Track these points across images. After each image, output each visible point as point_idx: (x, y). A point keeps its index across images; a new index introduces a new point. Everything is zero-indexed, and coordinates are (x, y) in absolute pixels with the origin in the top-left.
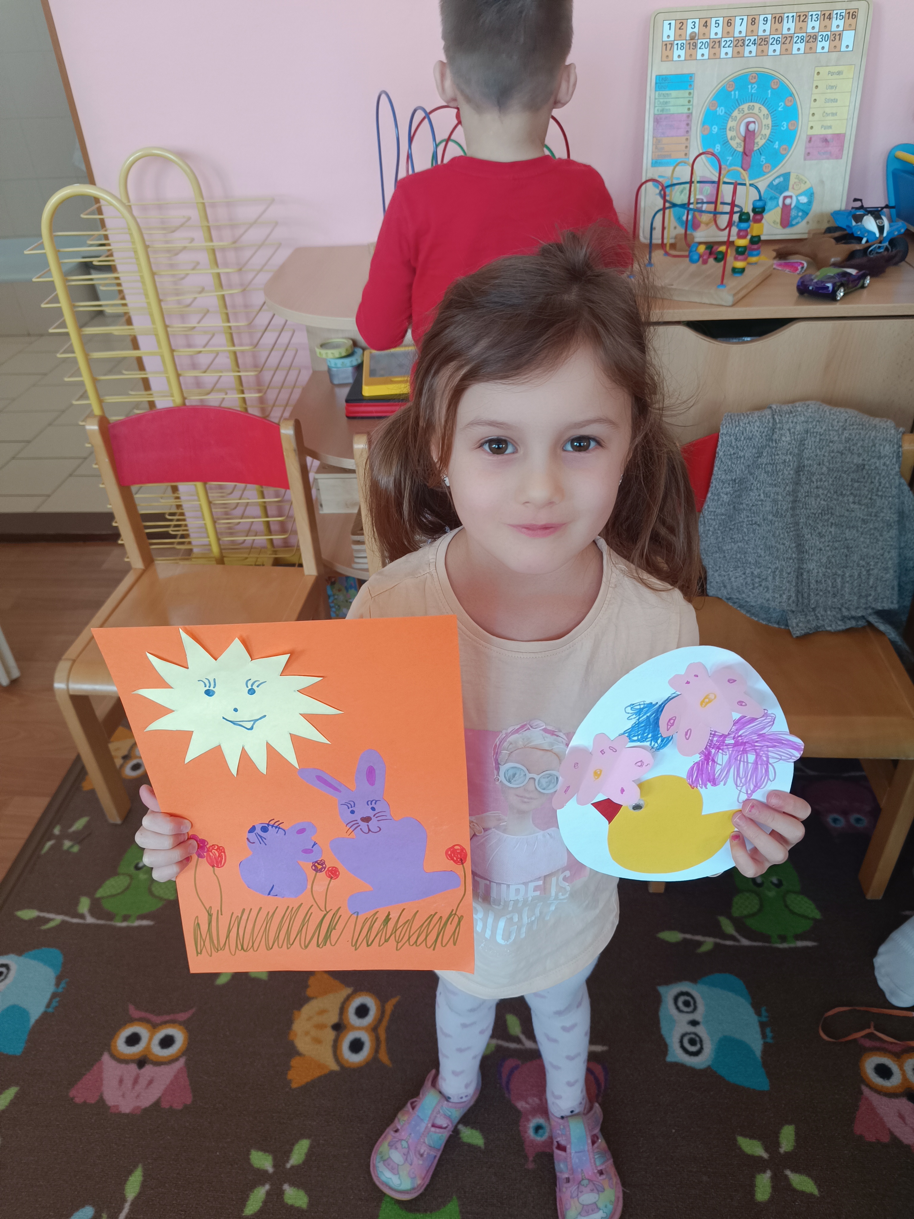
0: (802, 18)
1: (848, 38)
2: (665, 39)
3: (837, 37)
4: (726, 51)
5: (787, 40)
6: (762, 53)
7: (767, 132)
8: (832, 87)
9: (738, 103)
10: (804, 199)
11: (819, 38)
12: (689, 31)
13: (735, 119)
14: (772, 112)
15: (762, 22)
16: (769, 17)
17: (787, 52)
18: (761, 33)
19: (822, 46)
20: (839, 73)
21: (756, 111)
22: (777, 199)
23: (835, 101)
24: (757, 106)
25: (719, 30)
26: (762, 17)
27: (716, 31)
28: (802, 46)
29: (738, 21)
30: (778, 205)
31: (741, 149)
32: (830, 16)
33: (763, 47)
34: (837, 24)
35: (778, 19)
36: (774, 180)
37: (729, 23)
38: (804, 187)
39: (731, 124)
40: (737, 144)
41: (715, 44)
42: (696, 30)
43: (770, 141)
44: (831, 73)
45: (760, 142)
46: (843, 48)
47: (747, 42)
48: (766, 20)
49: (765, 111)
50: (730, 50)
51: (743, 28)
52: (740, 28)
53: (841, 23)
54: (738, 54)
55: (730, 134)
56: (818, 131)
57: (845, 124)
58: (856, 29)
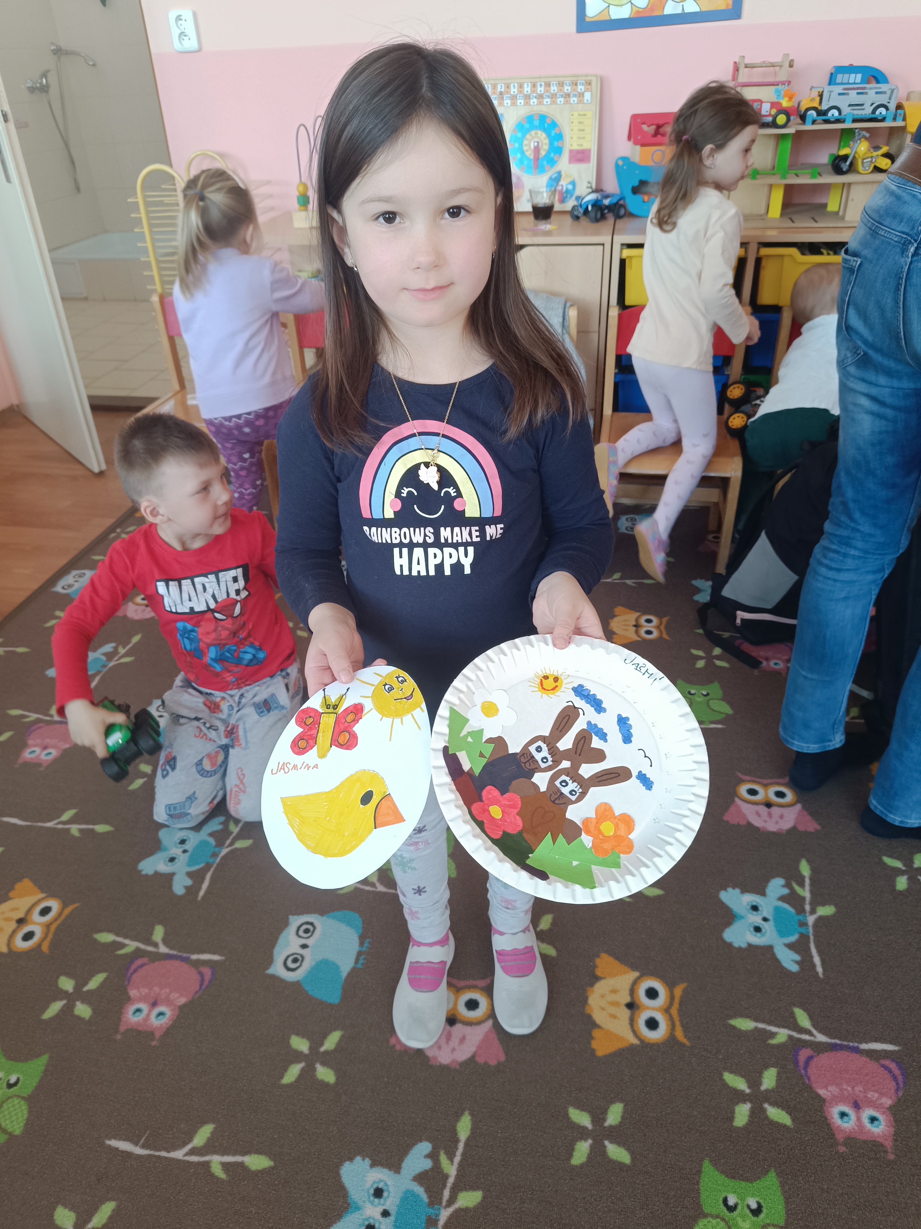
0: (561, 84)
1: (587, 96)
3: (581, 95)
4: (520, 101)
5: (553, 96)
7: (546, 147)
8: (580, 123)
9: (529, 131)
10: (570, 187)
11: (571, 96)
12: (499, 90)
13: (527, 140)
14: (549, 135)
15: (539, 86)
16: (543, 84)
17: (554, 103)
18: (539, 92)
19: (574, 100)
20: (585, 115)
21: (539, 135)
22: (555, 186)
23: (583, 130)
24: (539, 132)
25: (516, 90)
26: (539, 84)
27: (514, 90)
28: (562, 100)
29: (525, 85)
31: (532, 157)
32: (576, 84)
33: (541, 100)
34: (581, 88)
35: (548, 85)
36: (552, 175)
37: (521, 86)
38: (569, 180)
39: (525, 142)
40: (530, 154)
41: (514, 98)
42: (503, 90)
43: (548, 152)
44: (580, 115)
45: (543, 153)
46: (585, 101)
47: (531, 97)
48: (541, 85)
49: (544, 135)
50: (522, 101)
51: (529, 89)
52: (527, 89)
53: (583, 87)
54: (527, 103)
55: (525, 148)
56: (575, 147)
57: (590, 143)
58: (591, 91)
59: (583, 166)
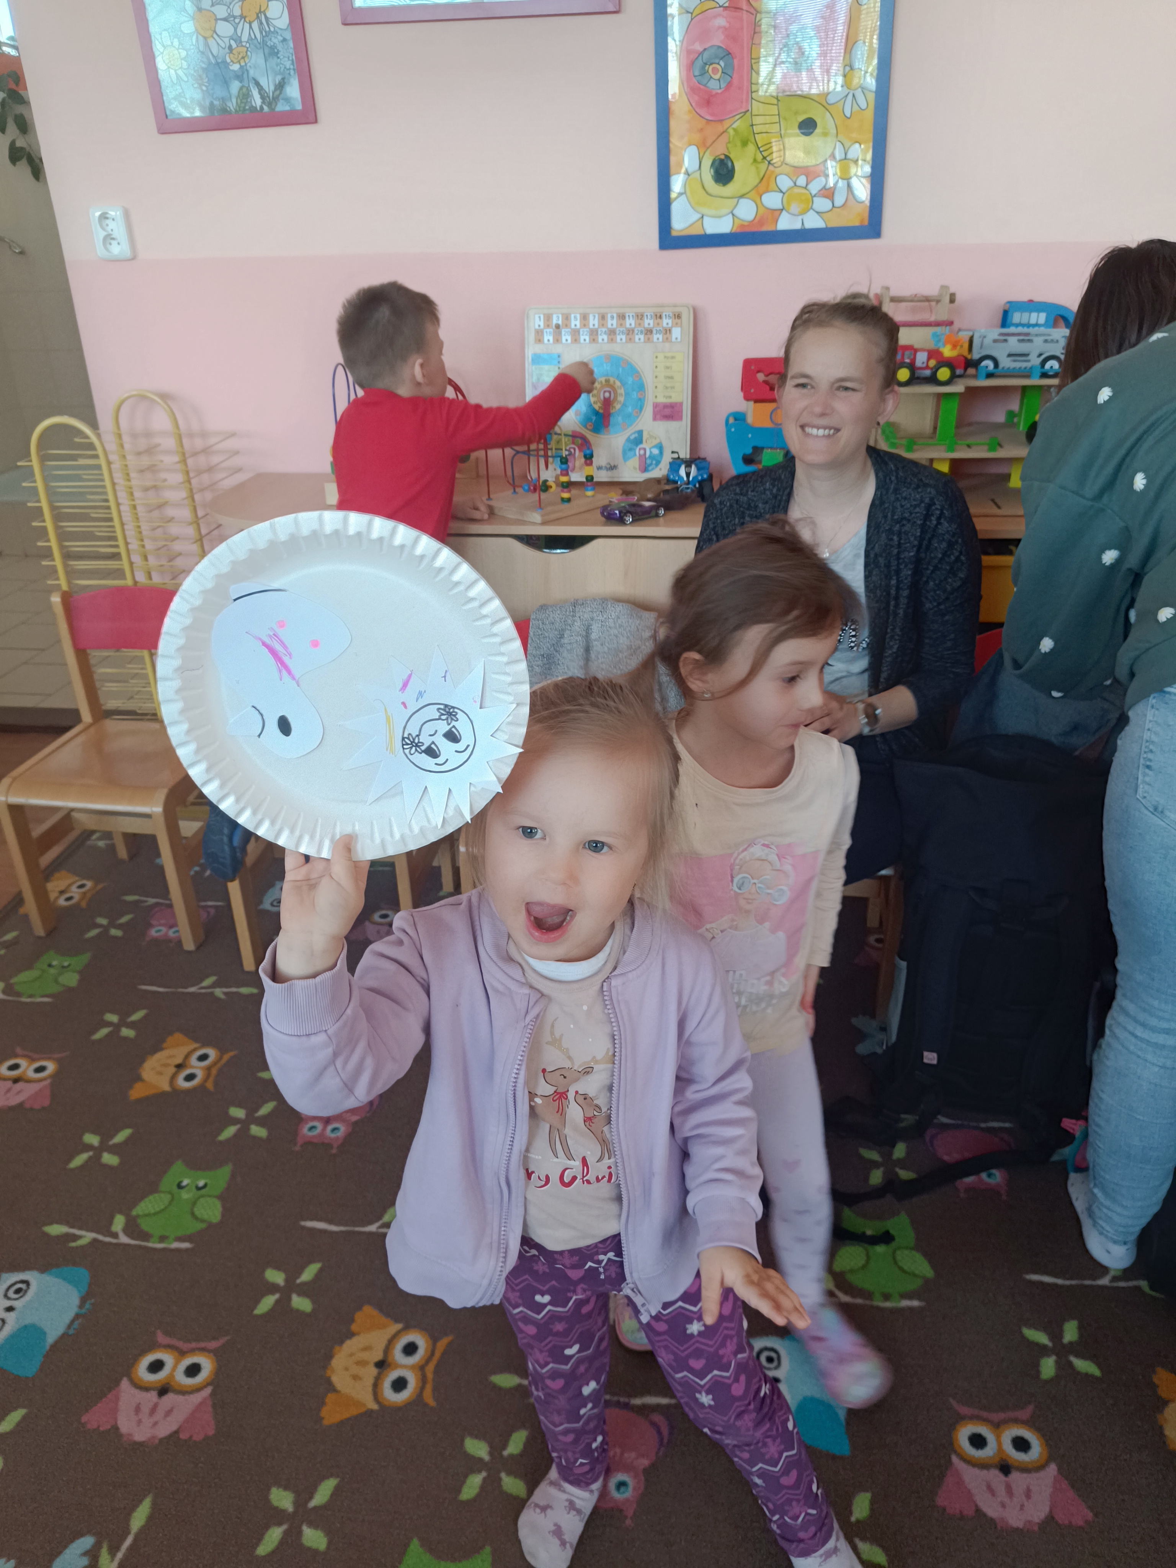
0: (640, 317)
1: (676, 333)
2: (537, 327)
3: (668, 331)
4: (585, 338)
5: (630, 332)
6: (612, 340)
7: (621, 398)
8: (668, 368)
10: (656, 451)
11: (654, 332)
12: (555, 322)
14: (624, 384)
15: (609, 318)
16: (615, 315)
17: (630, 340)
18: (609, 326)
19: (657, 337)
20: (673, 357)
21: (611, 383)
22: (635, 450)
23: (672, 378)
24: (612, 379)
25: (578, 323)
26: (609, 315)
27: (575, 323)
28: (642, 337)
29: (591, 317)
30: (635, 455)
31: (602, 411)
32: (661, 317)
33: (613, 337)
34: (666, 322)
35: (622, 317)
36: (631, 435)
37: (585, 318)
38: (654, 442)
40: (599, 407)
41: (576, 333)
42: (560, 322)
43: (625, 404)
44: (665, 357)
45: (617, 405)
46: (674, 339)
47: (599, 333)
48: (612, 317)
49: (618, 383)
50: (587, 337)
51: (596, 322)
52: (594, 322)
53: (670, 322)
54: (594, 340)
55: (593, 400)
56: (661, 400)
57: (682, 395)
58: (681, 327)
59: (672, 425)
